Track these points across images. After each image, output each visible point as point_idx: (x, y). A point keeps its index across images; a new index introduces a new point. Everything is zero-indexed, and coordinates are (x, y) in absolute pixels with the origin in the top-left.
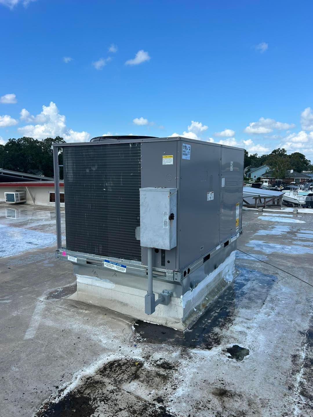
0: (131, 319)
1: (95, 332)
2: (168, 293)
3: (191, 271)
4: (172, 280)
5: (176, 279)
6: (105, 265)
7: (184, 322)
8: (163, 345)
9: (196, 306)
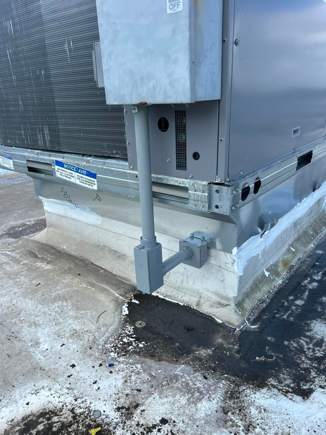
0: (127, 287)
1: (37, 316)
2: (203, 240)
3: (263, 188)
4: (206, 209)
5: (217, 207)
6: (57, 173)
7: (239, 305)
8: (180, 369)
9: (268, 266)
